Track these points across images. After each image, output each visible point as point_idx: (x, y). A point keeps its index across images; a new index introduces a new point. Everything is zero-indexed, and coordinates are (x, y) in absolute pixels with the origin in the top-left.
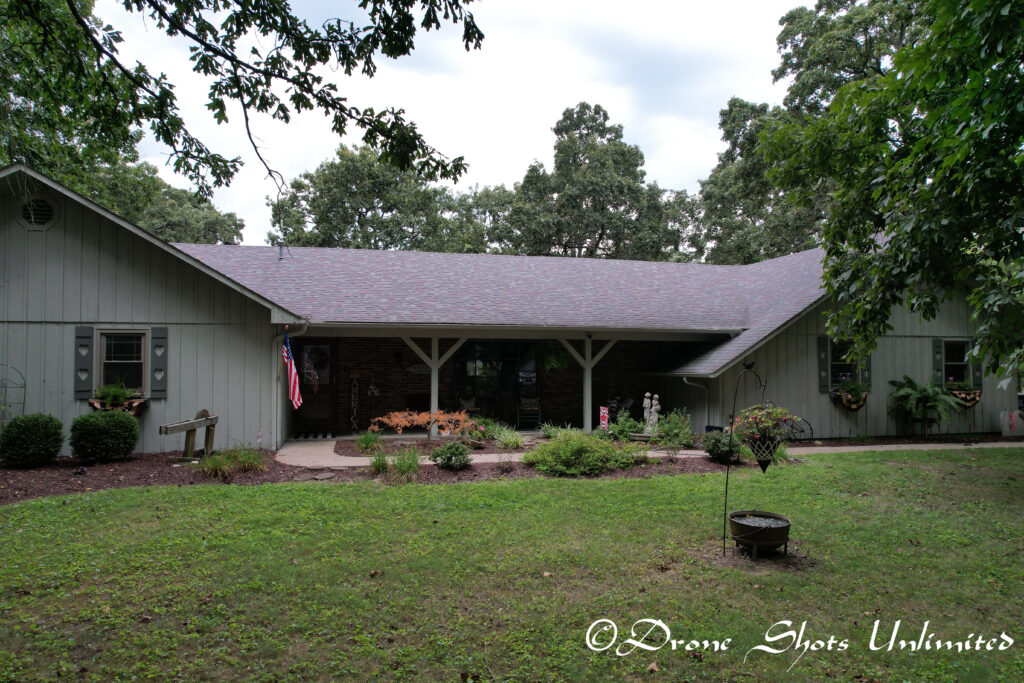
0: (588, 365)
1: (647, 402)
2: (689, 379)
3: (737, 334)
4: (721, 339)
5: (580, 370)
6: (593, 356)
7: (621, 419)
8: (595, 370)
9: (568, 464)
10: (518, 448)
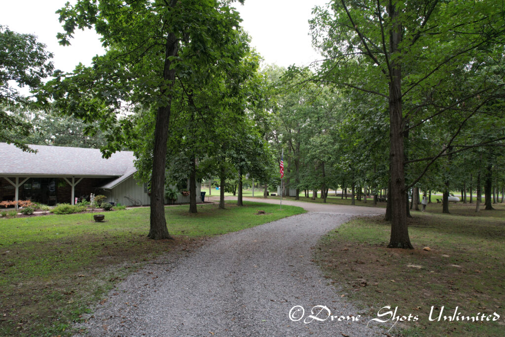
0: (73, 186)
1: (91, 196)
2: (105, 189)
3: (121, 176)
4: (116, 177)
5: (71, 187)
6: (75, 182)
7: (83, 201)
8: (75, 187)
9: (63, 211)
10: (48, 210)
